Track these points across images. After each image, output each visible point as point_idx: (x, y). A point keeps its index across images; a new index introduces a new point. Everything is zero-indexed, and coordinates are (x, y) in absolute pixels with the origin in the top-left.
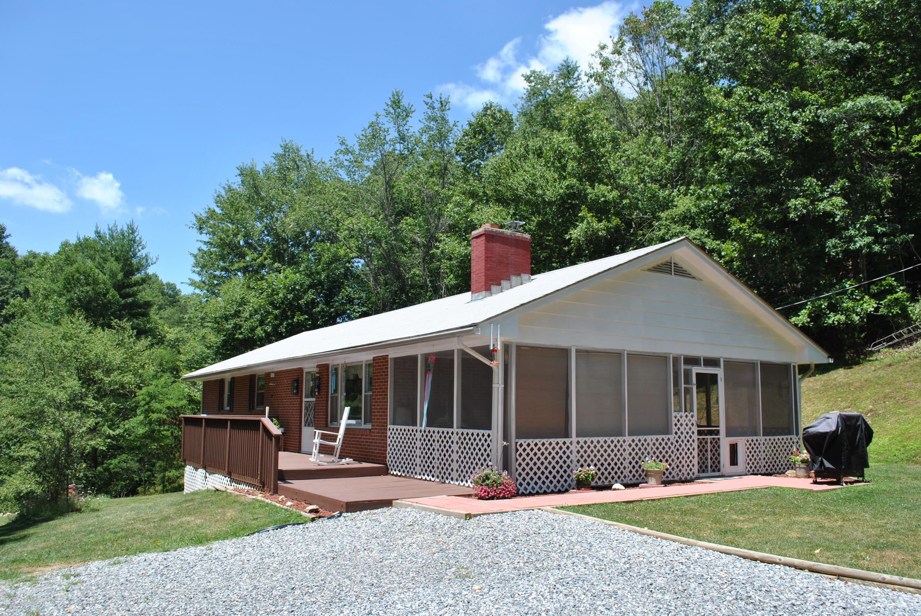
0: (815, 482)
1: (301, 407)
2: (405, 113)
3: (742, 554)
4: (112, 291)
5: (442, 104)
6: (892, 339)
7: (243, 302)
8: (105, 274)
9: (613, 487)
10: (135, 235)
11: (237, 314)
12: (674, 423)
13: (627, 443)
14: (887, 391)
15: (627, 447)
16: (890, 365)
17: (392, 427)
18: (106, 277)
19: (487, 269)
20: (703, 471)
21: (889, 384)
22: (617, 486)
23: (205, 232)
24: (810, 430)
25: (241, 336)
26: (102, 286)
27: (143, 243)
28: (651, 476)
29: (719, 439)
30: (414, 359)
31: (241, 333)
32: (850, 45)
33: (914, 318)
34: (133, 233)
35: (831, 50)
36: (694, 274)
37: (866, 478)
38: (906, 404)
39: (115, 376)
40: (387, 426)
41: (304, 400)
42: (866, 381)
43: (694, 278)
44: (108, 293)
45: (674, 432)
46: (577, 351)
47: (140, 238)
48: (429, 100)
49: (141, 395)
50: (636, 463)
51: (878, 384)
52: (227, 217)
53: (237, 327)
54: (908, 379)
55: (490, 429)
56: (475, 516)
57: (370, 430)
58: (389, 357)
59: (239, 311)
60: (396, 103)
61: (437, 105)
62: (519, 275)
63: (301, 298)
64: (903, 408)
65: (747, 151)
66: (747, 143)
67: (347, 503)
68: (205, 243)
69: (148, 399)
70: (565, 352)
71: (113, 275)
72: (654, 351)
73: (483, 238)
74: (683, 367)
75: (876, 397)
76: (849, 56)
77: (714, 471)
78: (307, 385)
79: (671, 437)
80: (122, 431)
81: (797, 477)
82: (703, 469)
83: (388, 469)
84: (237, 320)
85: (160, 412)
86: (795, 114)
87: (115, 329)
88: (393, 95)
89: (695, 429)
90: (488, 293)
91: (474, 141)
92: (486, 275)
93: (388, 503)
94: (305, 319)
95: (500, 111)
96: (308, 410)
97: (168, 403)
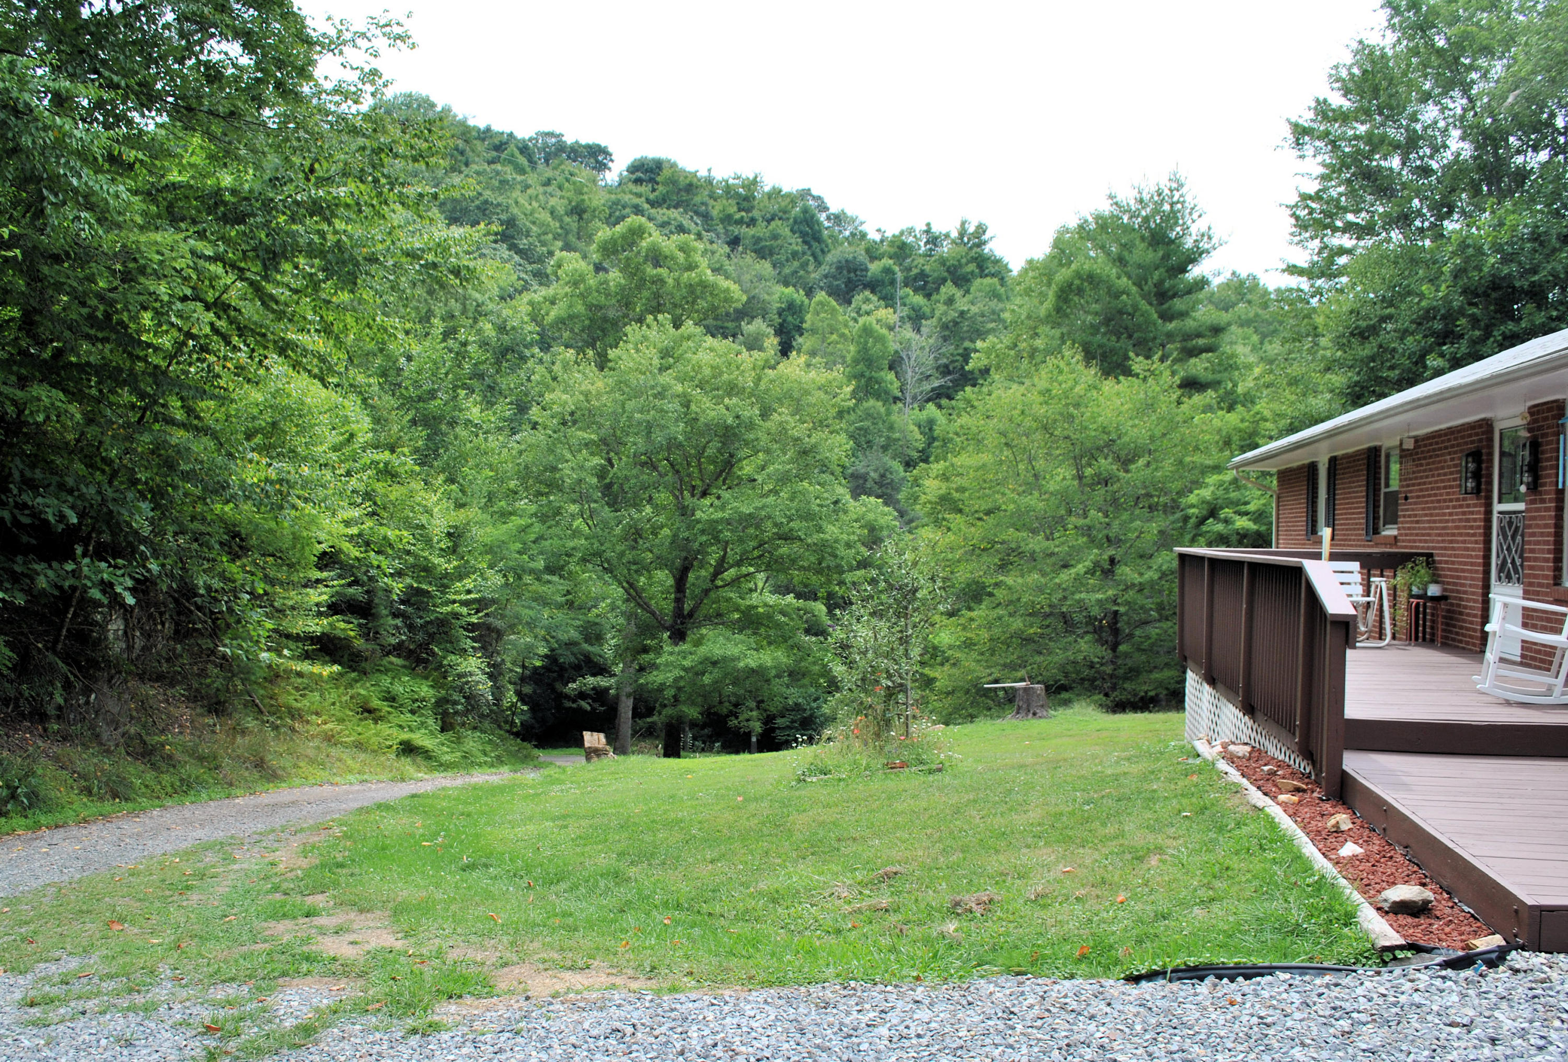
1: (1489, 527)
10: (1185, 191)
18: (1130, 281)
27: (1200, 206)
34: (1179, 189)
41: (1497, 507)
71: (1146, 276)
96: (1505, 537)
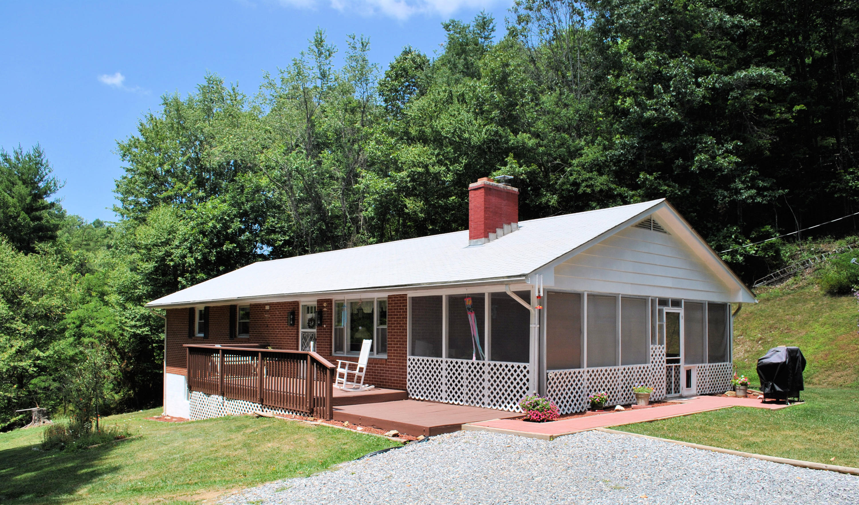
0: (764, 402)
1: (298, 337)
2: (328, 53)
3: (793, 463)
4: (23, 214)
5: (363, 44)
6: (771, 277)
7: (172, 231)
8: (13, 197)
9: (617, 408)
10: (42, 157)
11: (167, 243)
12: (651, 354)
13: (620, 371)
14: (771, 322)
15: (620, 375)
16: (768, 300)
17: (412, 358)
18: (15, 200)
19: (486, 219)
20: (669, 393)
21: (772, 317)
22: (618, 407)
23: (128, 158)
24: (765, 361)
25: (172, 264)
26: (13, 209)
27: (50, 166)
28: (641, 398)
29: (679, 366)
30: (440, 298)
31: (172, 260)
32: (743, 20)
33: (786, 259)
34: (39, 156)
35: (729, 25)
36: (666, 229)
37: (801, 398)
38: (790, 334)
39: (44, 300)
40: (406, 357)
41: (301, 330)
42: (751, 313)
43: (666, 232)
44: (19, 216)
45: (651, 361)
46: (588, 295)
47: (47, 161)
48: (351, 40)
49: (70, 317)
50: (628, 387)
51: (762, 316)
52: (149, 145)
53: (168, 254)
54: (786, 313)
55: (527, 361)
56: (556, 437)
57: (386, 360)
58: (408, 296)
59: (169, 239)
60: (319, 43)
61: (359, 46)
62: (509, 224)
63: (229, 227)
64: (789, 337)
65: (655, 110)
66: (656, 103)
67: (430, 428)
68: (128, 170)
69: (78, 323)
70: (578, 296)
71: (21, 199)
72: (639, 294)
73: (482, 191)
74: (658, 307)
75: (763, 327)
76: (742, 31)
77: (675, 392)
78: (303, 317)
79: (649, 365)
80: (52, 353)
81: (736, 396)
82: (669, 392)
83: (408, 394)
84: (168, 248)
85: (91, 336)
86: (700, 80)
87: (39, 253)
88: (317, 33)
89: (665, 358)
90: (486, 239)
91: (396, 83)
92: (485, 224)
93: (457, 427)
94: (234, 247)
95: (419, 56)
96: (306, 340)
97: (99, 327)
